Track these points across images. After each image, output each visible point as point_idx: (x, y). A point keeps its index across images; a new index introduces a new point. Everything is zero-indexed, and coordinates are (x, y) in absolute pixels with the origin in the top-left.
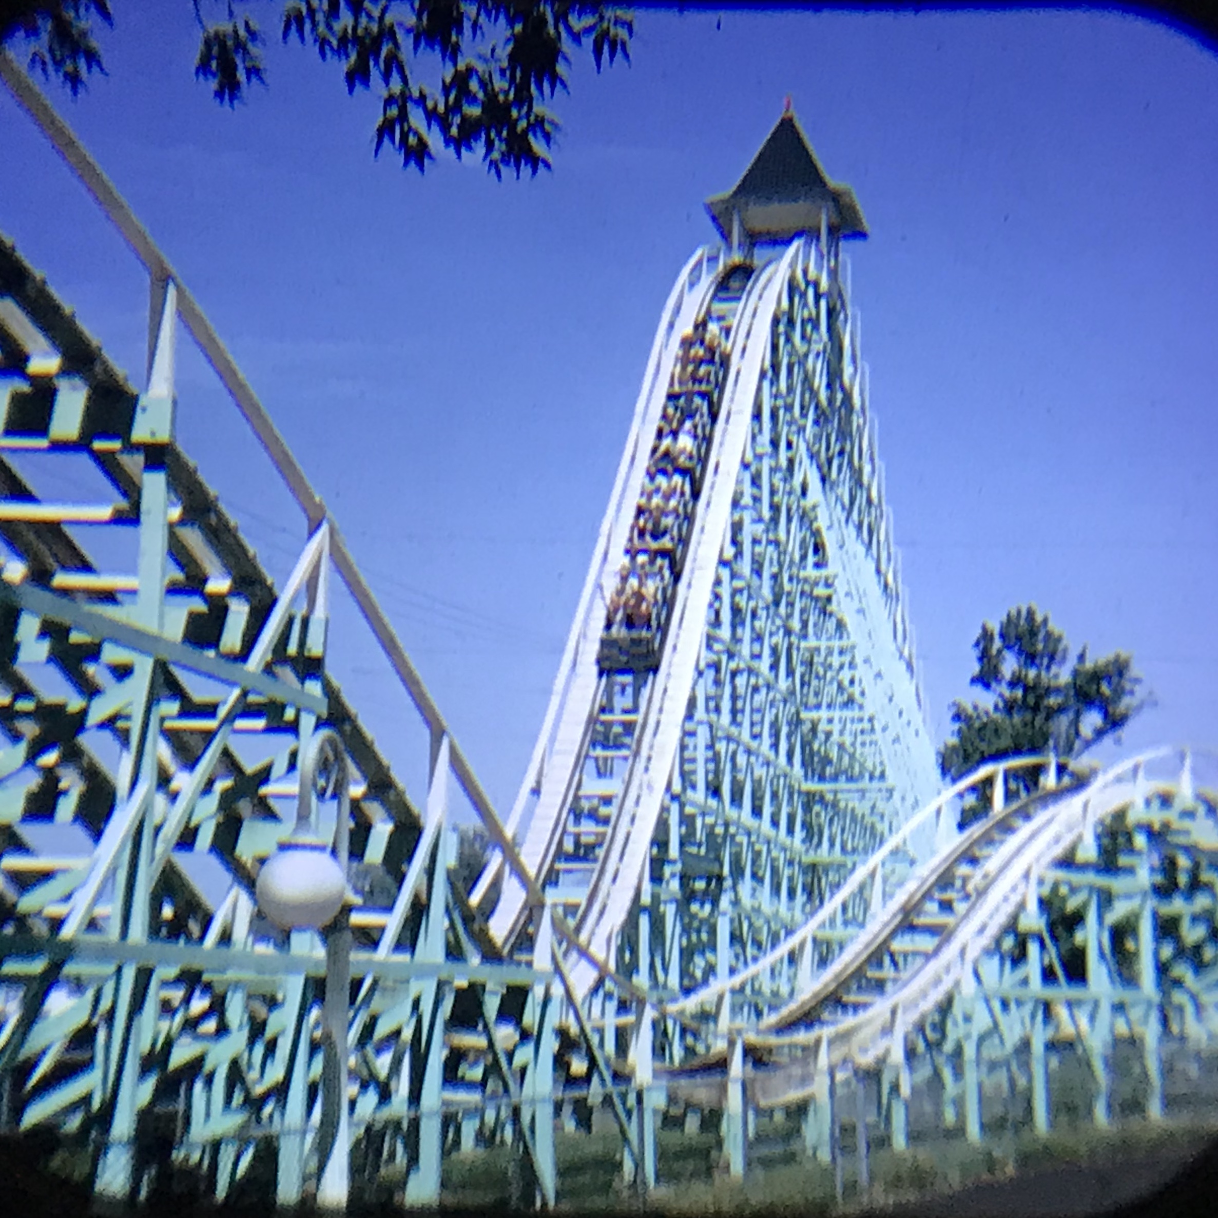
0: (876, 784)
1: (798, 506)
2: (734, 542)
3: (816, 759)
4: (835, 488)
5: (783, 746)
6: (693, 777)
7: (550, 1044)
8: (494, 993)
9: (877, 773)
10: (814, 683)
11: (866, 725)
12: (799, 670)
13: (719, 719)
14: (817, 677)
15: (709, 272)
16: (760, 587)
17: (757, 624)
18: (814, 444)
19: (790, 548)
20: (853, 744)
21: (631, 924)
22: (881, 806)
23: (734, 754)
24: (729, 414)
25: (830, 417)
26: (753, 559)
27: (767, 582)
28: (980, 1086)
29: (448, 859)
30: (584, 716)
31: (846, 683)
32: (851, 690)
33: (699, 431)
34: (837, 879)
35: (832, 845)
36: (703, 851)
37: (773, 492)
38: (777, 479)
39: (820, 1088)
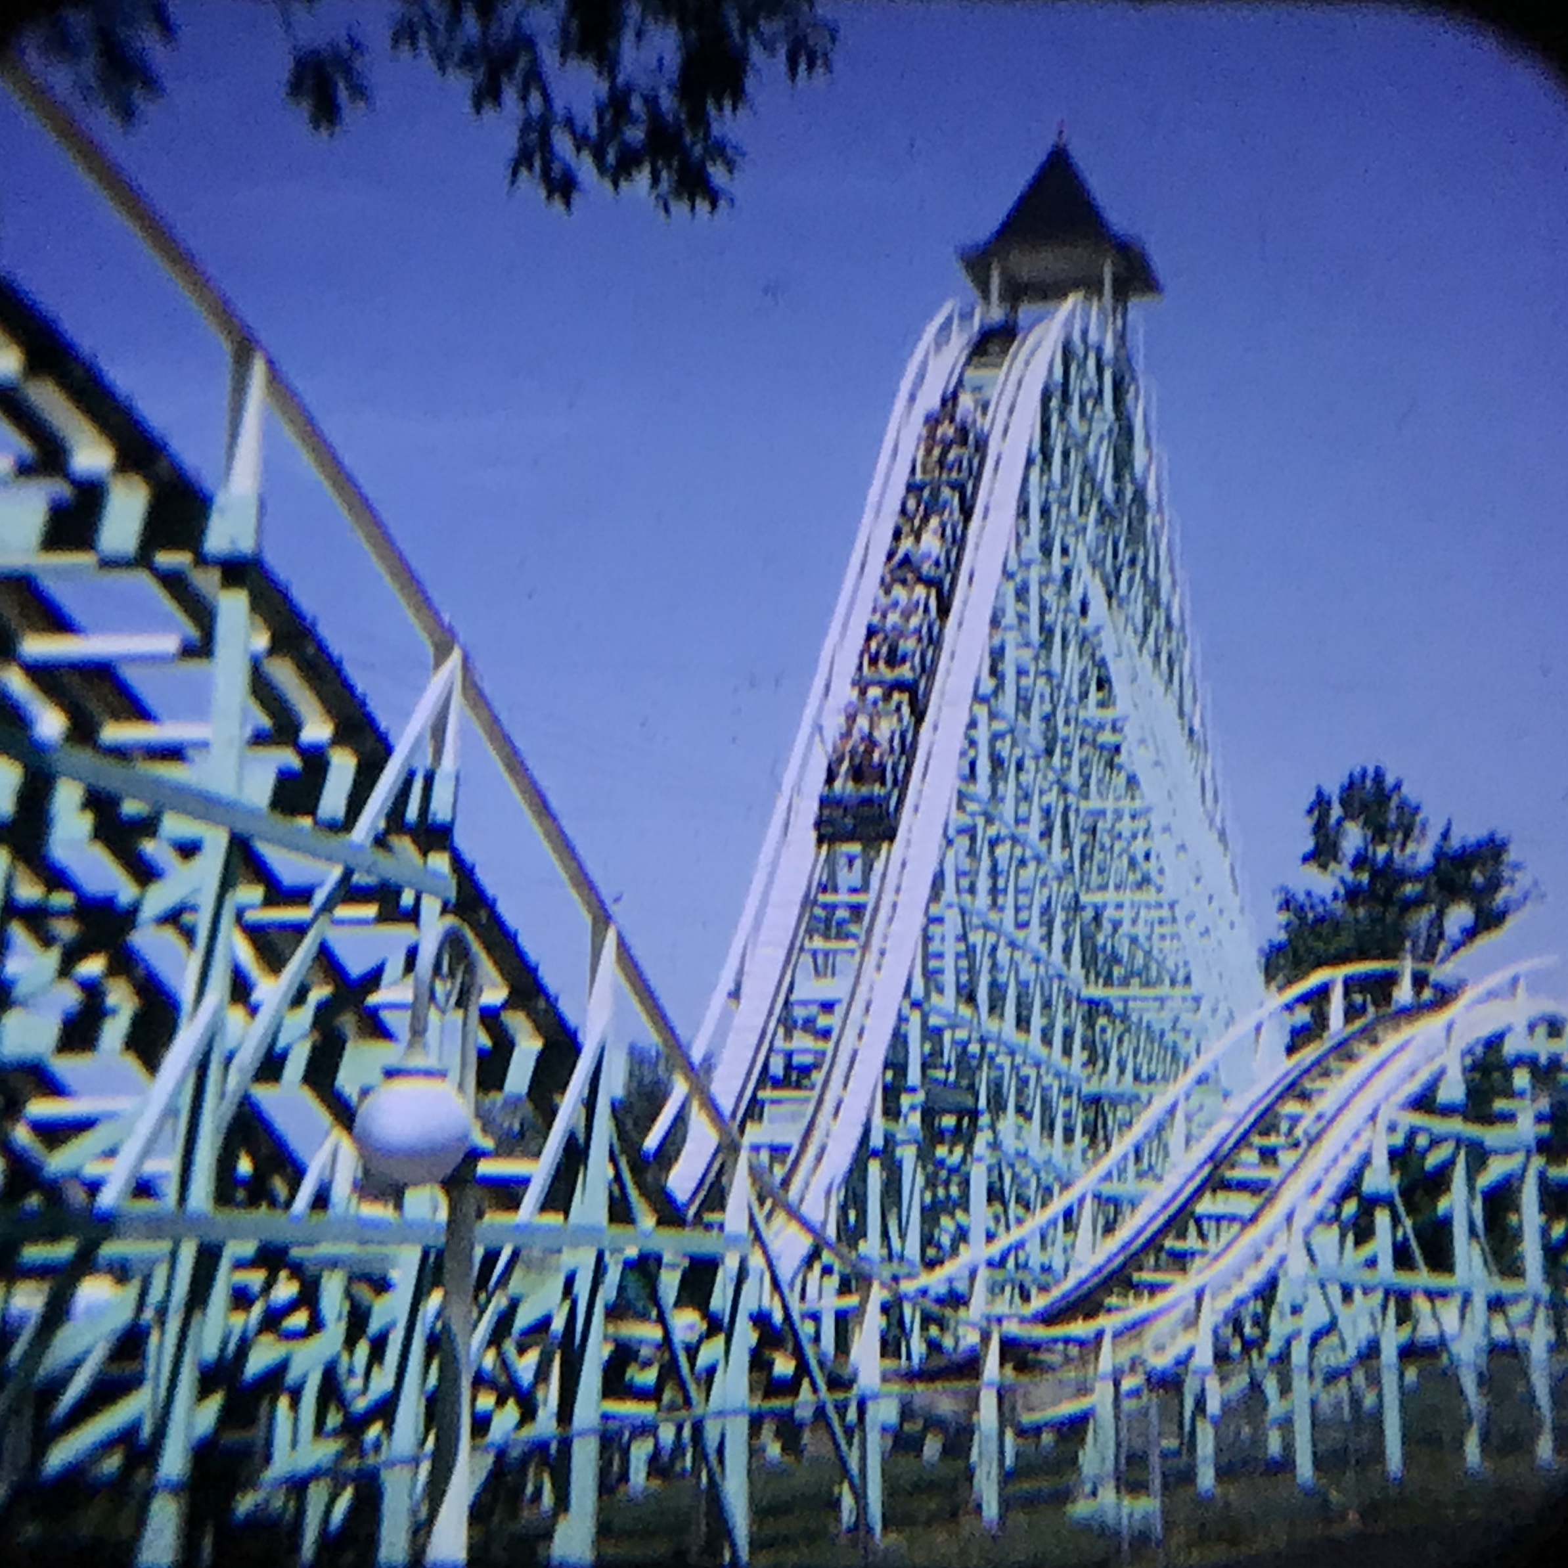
0: (1179, 991)
1: (1077, 629)
2: (994, 672)
3: (1101, 957)
4: (1125, 606)
5: (1058, 938)
6: (939, 977)
7: (746, 1335)
8: (673, 1266)
9: (1181, 976)
10: (1098, 856)
11: (1165, 913)
12: (1079, 840)
13: (973, 902)
14: (1102, 848)
15: (961, 330)
16: (1028, 730)
17: (1023, 777)
18: (1097, 551)
19: (1066, 683)
20: (1149, 938)
21: (857, 1172)
22: (1187, 1019)
23: (994, 949)
24: (987, 509)
25: (1118, 514)
26: (1018, 694)
27: (1036, 724)
28: (1313, 1403)
29: (614, 1084)
30: (798, 897)
31: (1140, 858)
32: (1145, 866)
33: (949, 531)
34: (1128, 1117)
35: (1122, 1071)
36: (952, 1076)
37: (1043, 609)
38: (1050, 593)
39: (1101, 1398)
